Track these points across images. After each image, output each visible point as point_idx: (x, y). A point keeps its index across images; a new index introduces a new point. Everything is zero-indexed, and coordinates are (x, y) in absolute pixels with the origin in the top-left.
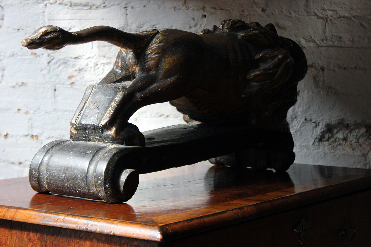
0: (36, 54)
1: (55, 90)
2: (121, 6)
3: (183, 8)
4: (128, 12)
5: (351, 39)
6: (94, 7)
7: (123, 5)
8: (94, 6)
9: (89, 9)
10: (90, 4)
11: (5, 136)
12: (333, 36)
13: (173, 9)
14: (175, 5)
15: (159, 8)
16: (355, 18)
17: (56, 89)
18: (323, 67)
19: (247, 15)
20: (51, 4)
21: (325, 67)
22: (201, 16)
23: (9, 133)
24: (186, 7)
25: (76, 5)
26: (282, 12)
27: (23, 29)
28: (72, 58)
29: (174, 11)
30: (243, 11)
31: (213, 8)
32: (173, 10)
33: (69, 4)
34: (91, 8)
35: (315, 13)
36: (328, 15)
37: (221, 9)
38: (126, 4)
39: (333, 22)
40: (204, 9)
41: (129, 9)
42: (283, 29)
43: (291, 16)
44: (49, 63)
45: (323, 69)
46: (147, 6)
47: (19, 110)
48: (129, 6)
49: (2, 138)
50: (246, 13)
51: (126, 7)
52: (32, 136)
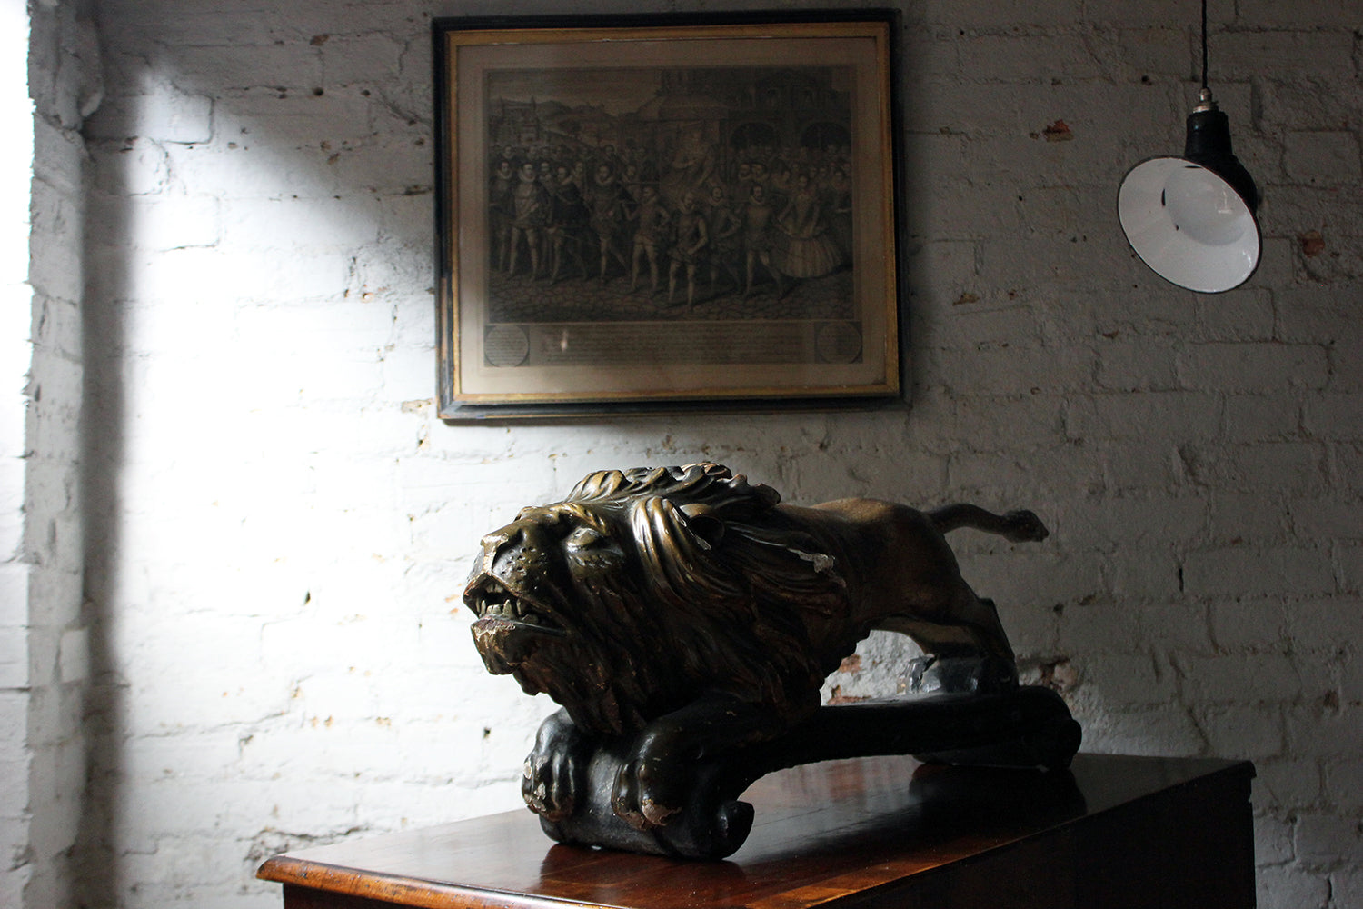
0: (380, 556)
1: (420, 626)
2: (543, 454)
3: (664, 450)
4: (557, 464)
5: (1000, 494)
6: (491, 459)
7: (547, 452)
8: (489, 456)
9: (482, 463)
10: (482, 454)
11: (326, 721)
12: (963, 489)
13: (644, 454)
14: (648, 446)
15: (617, 454)
16: (1003, 452)
17: (423, 624)
19: (792, 458)
20: (407, 457)
23: (334, 717)
24: (671, 449)
25: (455, 457)
26: (860, 448)
27: (353, 510)
28: (450, 560)
29: (648, 457)
30: (782, 449)
31: (723, 447)
32: (645, 456)
33: (442, 456)
34: (484, 459)
35: (923, 446)
36: (950, 450)
37: (740, 449)
38: (553, 449)
39: (962, 462)
40: (705, 449)
41: (559, 458)
42: (864, 481)
43: (878, 454)
44: (406, 572)
46: (594, 450)
47: (351, 668)
48: (559, 452)
49: (321, 725)
50: (789, 453)
51: (551, 456)
52: (379, 719)
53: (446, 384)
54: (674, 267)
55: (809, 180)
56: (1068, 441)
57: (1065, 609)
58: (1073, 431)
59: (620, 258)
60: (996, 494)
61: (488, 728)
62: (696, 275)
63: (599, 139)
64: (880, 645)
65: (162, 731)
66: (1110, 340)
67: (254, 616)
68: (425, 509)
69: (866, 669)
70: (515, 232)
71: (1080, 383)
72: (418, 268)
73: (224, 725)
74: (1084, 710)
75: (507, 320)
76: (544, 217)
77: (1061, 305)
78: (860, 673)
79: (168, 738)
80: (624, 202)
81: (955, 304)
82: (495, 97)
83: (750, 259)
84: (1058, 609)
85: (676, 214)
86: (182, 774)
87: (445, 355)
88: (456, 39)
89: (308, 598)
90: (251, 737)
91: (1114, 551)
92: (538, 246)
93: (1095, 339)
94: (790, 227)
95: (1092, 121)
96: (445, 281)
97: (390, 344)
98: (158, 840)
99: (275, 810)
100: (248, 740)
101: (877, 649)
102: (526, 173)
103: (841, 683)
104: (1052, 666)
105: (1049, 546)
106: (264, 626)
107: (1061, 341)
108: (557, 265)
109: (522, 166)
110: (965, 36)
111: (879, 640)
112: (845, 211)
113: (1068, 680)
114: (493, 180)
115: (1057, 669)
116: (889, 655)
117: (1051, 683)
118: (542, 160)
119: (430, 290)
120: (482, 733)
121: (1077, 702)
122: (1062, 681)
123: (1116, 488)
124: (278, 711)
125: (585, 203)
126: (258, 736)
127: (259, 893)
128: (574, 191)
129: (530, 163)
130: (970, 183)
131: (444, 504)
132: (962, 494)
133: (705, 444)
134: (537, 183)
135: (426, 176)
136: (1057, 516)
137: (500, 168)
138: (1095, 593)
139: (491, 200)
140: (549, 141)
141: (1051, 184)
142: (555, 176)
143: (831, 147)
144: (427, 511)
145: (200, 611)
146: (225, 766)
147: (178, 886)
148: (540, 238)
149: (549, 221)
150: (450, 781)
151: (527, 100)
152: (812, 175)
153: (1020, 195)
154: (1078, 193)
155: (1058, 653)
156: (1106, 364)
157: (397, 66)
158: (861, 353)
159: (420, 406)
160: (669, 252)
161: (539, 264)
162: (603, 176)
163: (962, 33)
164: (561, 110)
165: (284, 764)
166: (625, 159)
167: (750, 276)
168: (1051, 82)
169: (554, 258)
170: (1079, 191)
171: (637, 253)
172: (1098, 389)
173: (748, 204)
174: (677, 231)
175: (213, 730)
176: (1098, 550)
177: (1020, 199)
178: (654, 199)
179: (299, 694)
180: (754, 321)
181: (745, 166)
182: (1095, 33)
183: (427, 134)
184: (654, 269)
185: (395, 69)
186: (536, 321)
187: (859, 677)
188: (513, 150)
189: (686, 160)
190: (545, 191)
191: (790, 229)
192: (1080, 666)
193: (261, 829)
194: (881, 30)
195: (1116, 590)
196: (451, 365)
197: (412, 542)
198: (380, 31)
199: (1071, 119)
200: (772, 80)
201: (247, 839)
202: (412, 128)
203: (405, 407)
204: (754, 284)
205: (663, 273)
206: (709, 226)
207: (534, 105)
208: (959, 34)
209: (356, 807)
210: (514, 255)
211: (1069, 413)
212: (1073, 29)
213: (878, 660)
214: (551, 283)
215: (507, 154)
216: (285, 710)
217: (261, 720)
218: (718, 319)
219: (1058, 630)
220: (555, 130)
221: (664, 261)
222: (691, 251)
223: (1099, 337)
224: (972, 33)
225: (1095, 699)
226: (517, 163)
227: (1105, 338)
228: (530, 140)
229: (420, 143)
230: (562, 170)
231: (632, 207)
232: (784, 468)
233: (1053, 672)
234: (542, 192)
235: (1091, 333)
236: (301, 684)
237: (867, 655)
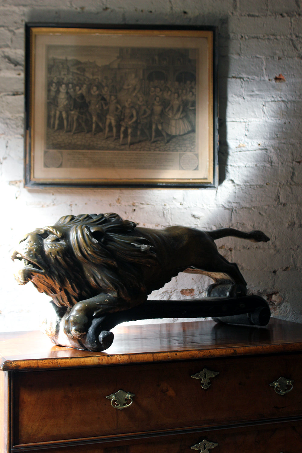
3: (117, 204)
4: (73, 209)
5: (252, 225)
6: (45, 206)
7: (69, 203)
9: (42, 207)
12: (237, 223)
13: (109, 205)
14: (110, 202)
15: (97, 205)
16: (254, 208)
18: (230, 248)
21: (232, 248)
22: (131, 210)
24: (119, 203)
29: (110, 207)
34: (43, 205)
35: (222, 205)
36: (233, 207)
37: (148, 204)
39: (237, 212)
40: (133, 204)
41: (74, 206)
43: (203, 208)
45: (231, 250)
46: (88, 203)
48: (73, 204)
50: (168, 206)
51: (71, 205)
53: (28, 174)
54: (122, 129)
55: (179, 96)
56: (280, 204)
57: (277, 272)
58: (282, 200)
59: (101, 125)
60: (251, 225)
62: (131, 133)
63: (93, 74)
64: (202, 285)
66: (298, 164)
69: (196, 295)
70: (58, 113)
71: (286, 181)
72: (18, 127)
74: (284, 313)
75: (54, 149)
76: (69, 106)
77: (279, 149)
78: (194, 296)
80: (103, 102)
81: (236, 148)
82: (51, 56)
83: (154, 127)
84: (275, 272)
85: (124, 107)
87: (28, 162)
88: (35, 30)
91: (297, 249)
92: (67, 119)
93: (292, 163)
94: (171, 114)
95: (294, 75)
96: (28, 132)
97: (5, 157)
101: (201, 287)
102: (63, 89)
104: (272, 295)
105: (272, 247)
107: (278, 164)
108: (75, 126)
109: (61, 85)
110: (243, 39)
111: (203, 283)
112: (193, 108)
113: (278, 301)
114: (49, 91)
115: (273, 296)
117: (271, 302)
118: (69, 83)
119: (22, 135)
121: (281, 309)
122: (275, 301)
123: (299, 224)
125: (87, 102)
128: (82, 97)
129: (63, 84)
130: (244, 98)
132: (237, 224)
134: (67, 93)
135: (21, 87)
136: (275, 234)
137: (52, 85)
138: (290, 266)
139: (48, 99)
140: (73, 75)
141: (276, 100)
142: (75, 90)
143: (188, 82)
148: (68, 115)
149: (72, 108)
151: (63, 58)
152: (180, 93)
153: (264, 104)
154: (287, 104)
155: (274, 290)
156: (296, 174)
157: (10, 41)
158: (198, 166)
159: (17, 183)
160: (121, 123)
161: (67, 126)
162: (94, 91)
163: (242, 37)
164: (78, 63)
166: (104, 84)
167: (154, 134)
168: (277, 58)
169: (73, 124)
170: (288, 103)
171: (107, 123)
172: (293, 183)
173: (153, 104)
174: (124, 113)
176: (291, 248)
177: (264, 106)
178: (115, 101)
180: (155, 152)
181: (152, 89)
182: (296, 39)
183: (22, 70)
184: (114, 130)
185: (9, 43)
186: (66, 149)
188: (58, 79)
189: (128, 85)
190: (71, 97)
191: (171, 115)
192: (283, 295)
194: (210, 34)
195: (298, 265)
196: (30, 166)
198: (3, 26)
199: (285, 74)
200: (164, 53)
202: (16, 68)
203: (11, 183)
204: (155, 137)
205: (118, 131)
206: (138, 113)
207: (66, 60)
208: (241, 37)
210: (57, 122)
211: (281, 193)
212: (287, 37)
213: (201, 291)
214: (72, 134)
215: (55, 80)
218: (140, 151)
219: (274, 281)
220: (76, 71)
221: (119, 126)
222: (130, 123)
223: (294, 162)
224: (247, 37)
225: (288, 309)
226: (59, 84)
227: (296, 163)
228: (65, 75)
229: (19, 74)
230: (78, 88)
231: (106, 104)
232: (165, 212)
233: (272, 297)
234: (69, 96)
235: (291, 161)
237: (197, 289)
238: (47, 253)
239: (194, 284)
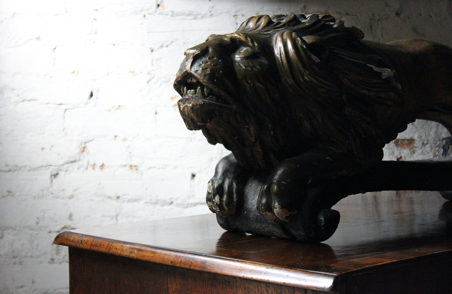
0: (134, 72)
1: (156, 113)
2: (230, 14)
6: (199, 17)
7: (233, 13)
8: (199, 15)
9: (194, 19)
10: (194, 13)
11: (101, 166)
17: (158, 112)
19: (379, 20)
20: (151, 14)
23: (105, 163)
25: (179, 14)
26: (421, 15)
27: (118, 44)
30: (373, 15)
31: (337, 13)
33: (170, 14)
34: (195, 17)
37: (347, 14)
38: (236, 12)
41: (239, 17)
42: (422, 34)
43: (431, 19)
44: (148, 82)
47: (116, 136)
48: (240, 14)
49: (98, 169)
50: (377, 17)
51: (235, 16)
52: (131, 166)
61: (194, 173)
64: (427, 133)
65: (6, 169)
67: (60, 104)
68: (160, 45)
69: (418, 147)
73: (42, 166)
78: (415, 149)
79: (10, 173)
86: (17, 194)
89: (92, 95)
90: (57, 174)
98: (3, 230)
99: (71, 216)
100: (56, 175)
103: (403, 155)
106: (66, 110)
111: (428, 130)
116: (433, 140)
120: (190, 176)
124: (74, 159)
126: (62, 174)
127: (61, 263)
131: (172, 42)
133: (326, 11)
144: (162, 46)
145: (29, 101)
146: (43, 190)
147: (14, 257)
150: (171, 203)
165: (76, 190)
175: (35, 169)
179: (86, 150)
187: (414, 152)
193: (63, 226)
197: (152, 64)
201: (55, 232)
209: (117, 216)
213: (425, 142)
216: (77, 159)
217: (63, 165)
232: (373, 26)
236: (87, 145)
237: (420, 139)
238: (240, 77)
239: (415, 132)
